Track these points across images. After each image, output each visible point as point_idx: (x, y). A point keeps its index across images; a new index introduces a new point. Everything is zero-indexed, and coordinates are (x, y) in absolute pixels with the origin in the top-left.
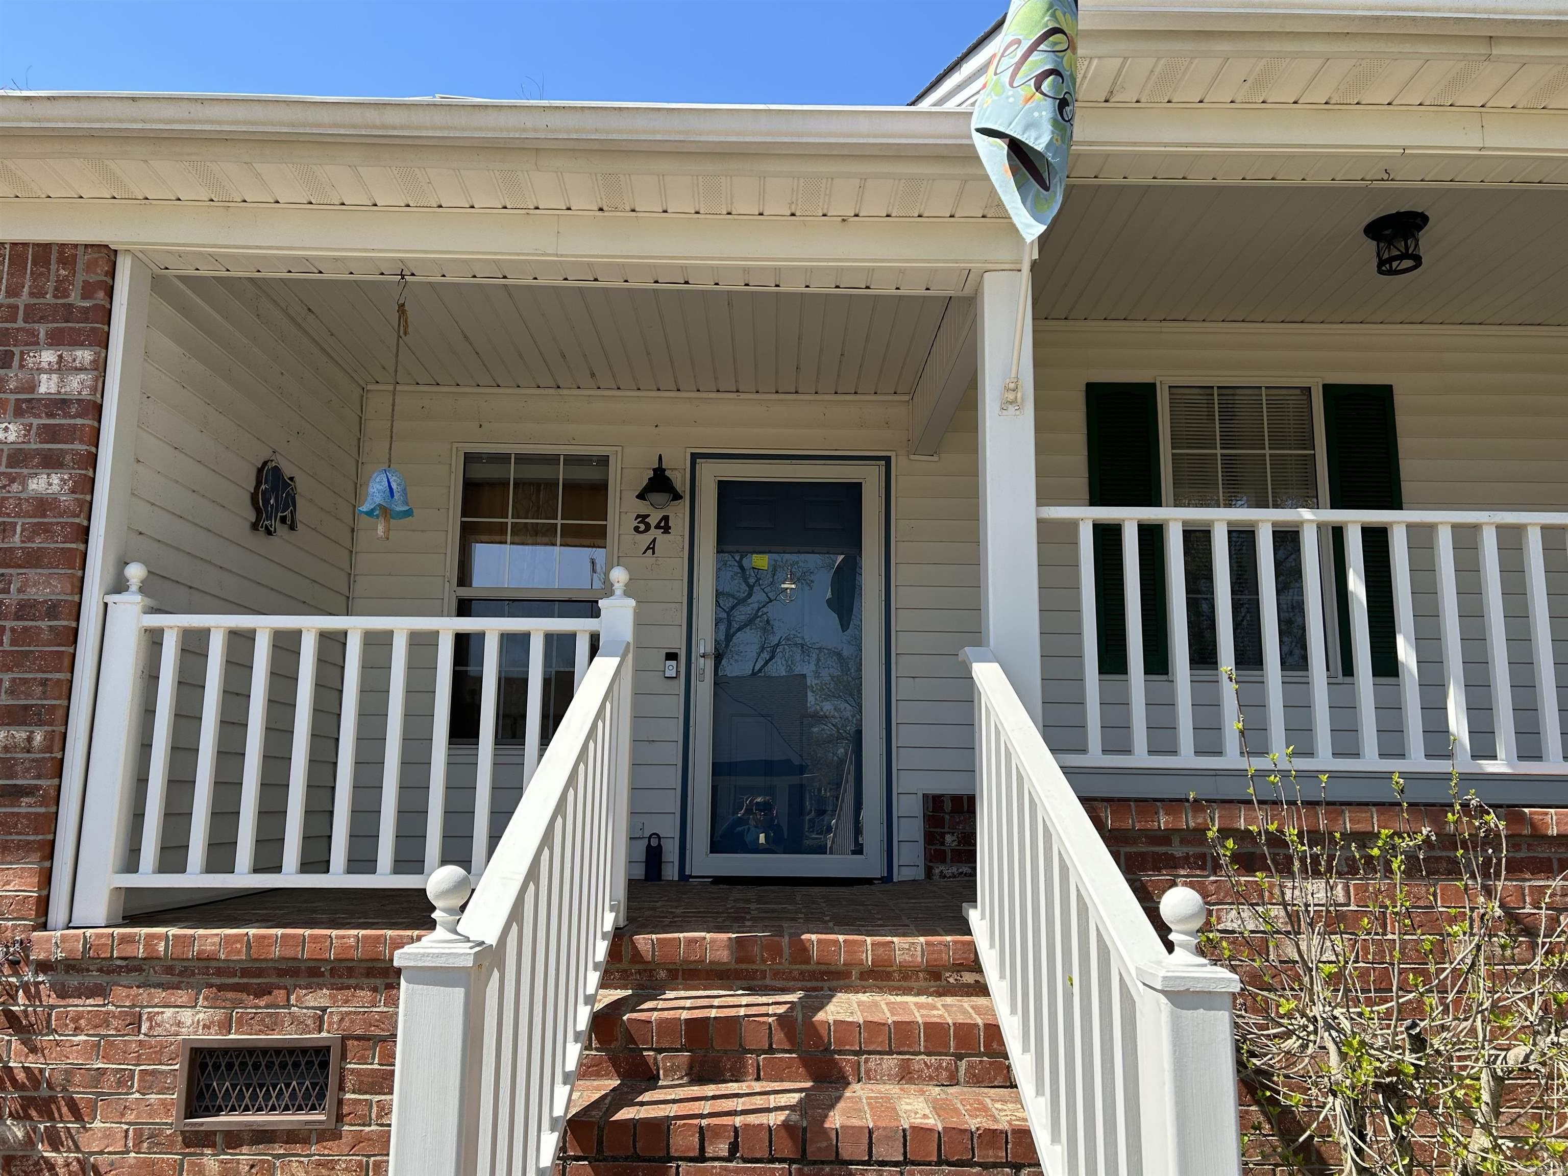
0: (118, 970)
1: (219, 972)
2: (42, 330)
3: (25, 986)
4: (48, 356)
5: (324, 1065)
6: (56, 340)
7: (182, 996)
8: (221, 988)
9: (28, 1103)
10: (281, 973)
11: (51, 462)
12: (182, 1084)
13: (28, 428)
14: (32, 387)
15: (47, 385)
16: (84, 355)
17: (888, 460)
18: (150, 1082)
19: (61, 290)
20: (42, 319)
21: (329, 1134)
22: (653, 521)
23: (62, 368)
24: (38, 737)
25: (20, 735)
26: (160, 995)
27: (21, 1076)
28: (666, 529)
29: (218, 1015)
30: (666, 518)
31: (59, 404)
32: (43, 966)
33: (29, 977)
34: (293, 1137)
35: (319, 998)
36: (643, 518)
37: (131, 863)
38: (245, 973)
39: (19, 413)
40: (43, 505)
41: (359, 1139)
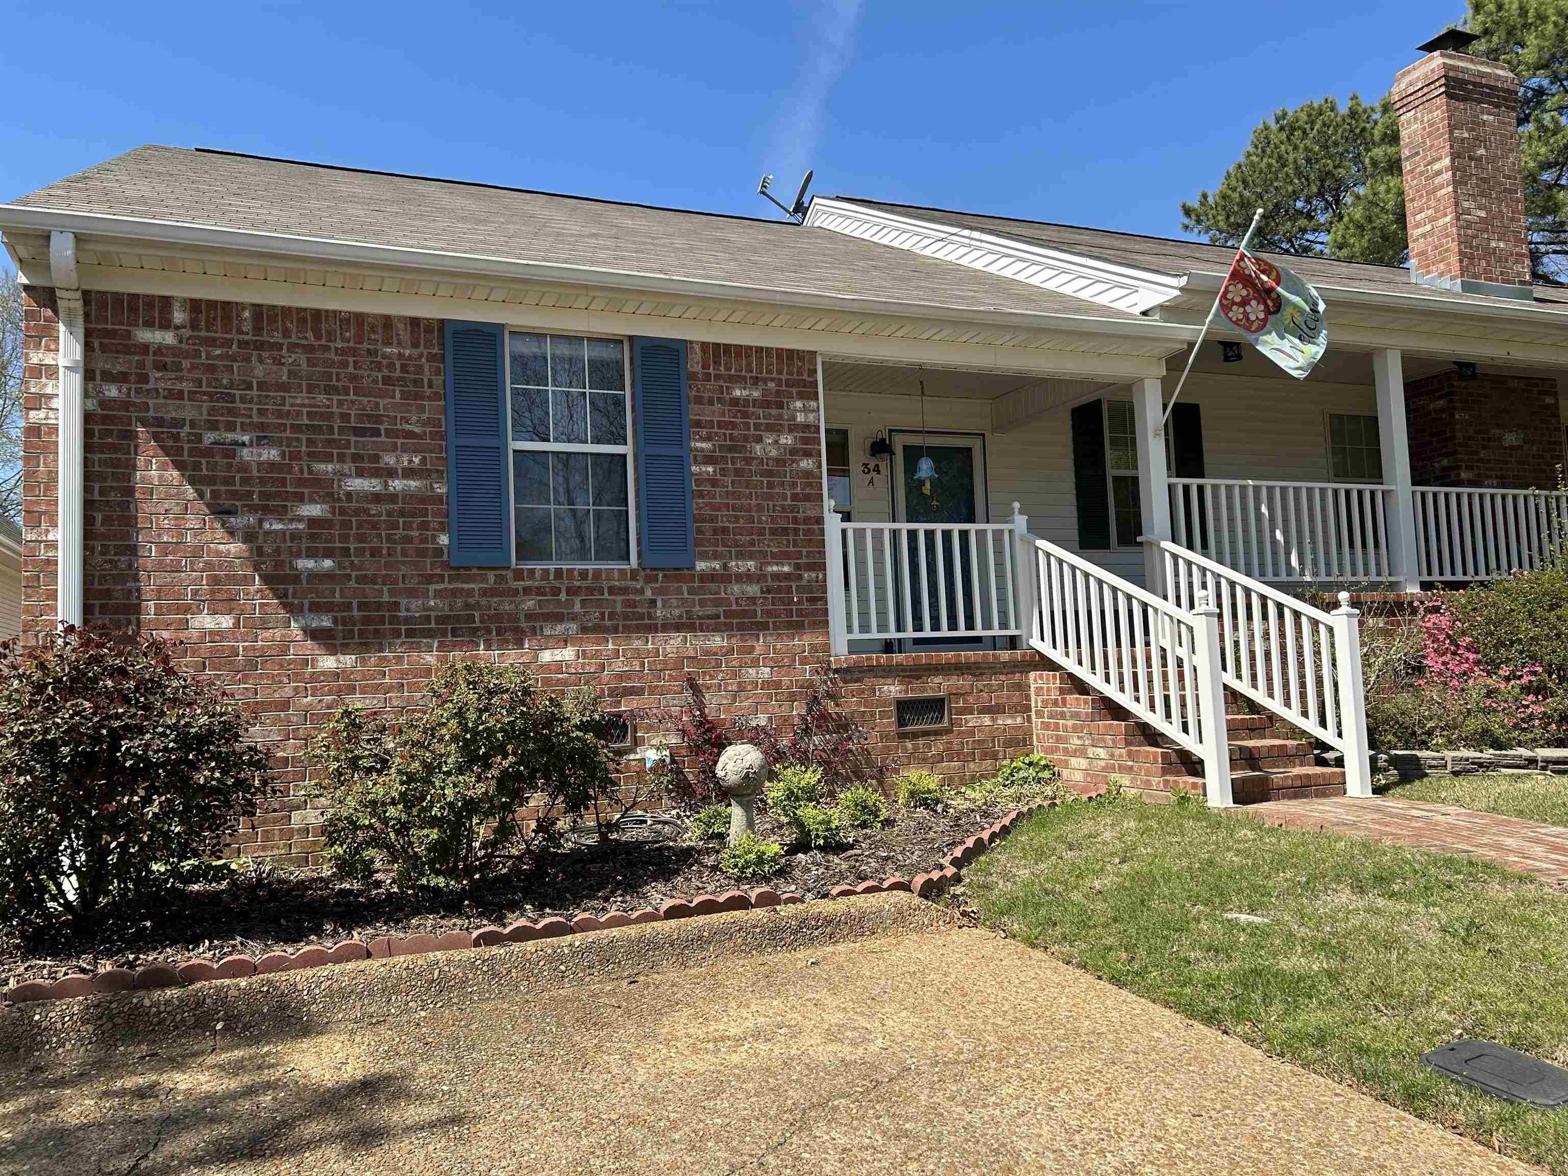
0: (865, 671)
1: (902, 671)
2: (794, 391)
3: (831, 680)
4: (799, 404)
5: (942, 706)
6: (801, 396)
7: (889, 681)
8: (904, 677)
9: (839, 726)
10: (925, 670)
11: (807, 454)
12: (895, 713)
13: (795, 438)
14: (794, 419)
15: (800, 418)
16: (813, 404)
17: (983, 435)
18: (883, 715)
19: (800, 373)
20: (793, 386)
21: (948, 731)
22: (871, 467)
23: (805, 410)
24: (821, 576)
25: (814, 575)
26: (882, 681)
27: (834, 716)
28: (879, 472)
29: (904, 687)
30: (877, 466)
31: (806, 427)
32: (836, 671)
33: (831, 676)
34: (936, 733)
35: (938, 680)
36: (866, 465)
37: (850, 629)
38: (911, 670)
39: (791, 431)
40: (807, 473)
41: (960, 733)
